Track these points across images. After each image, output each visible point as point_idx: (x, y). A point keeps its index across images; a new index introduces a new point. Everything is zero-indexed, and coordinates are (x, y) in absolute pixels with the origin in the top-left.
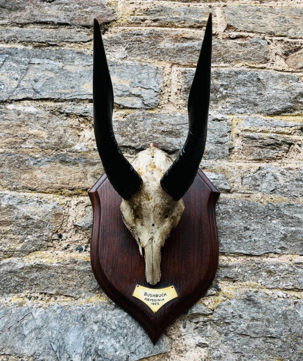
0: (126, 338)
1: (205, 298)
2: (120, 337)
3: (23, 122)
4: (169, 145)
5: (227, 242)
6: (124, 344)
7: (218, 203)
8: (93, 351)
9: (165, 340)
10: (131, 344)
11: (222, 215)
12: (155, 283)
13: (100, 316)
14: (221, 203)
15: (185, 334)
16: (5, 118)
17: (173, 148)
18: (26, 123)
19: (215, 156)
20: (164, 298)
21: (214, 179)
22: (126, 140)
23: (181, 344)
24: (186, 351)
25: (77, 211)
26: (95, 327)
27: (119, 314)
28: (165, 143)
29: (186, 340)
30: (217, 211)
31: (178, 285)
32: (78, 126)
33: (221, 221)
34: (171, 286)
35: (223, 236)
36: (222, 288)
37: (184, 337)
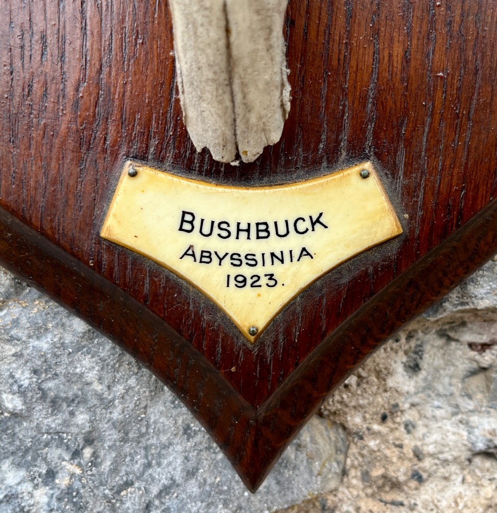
0: (87, 452)
2: (54, 453)
6: (77, 485)
9: (313, 441)
10: (118, 480)
12: (252, 151)
15: (416, 400)
20: (311, 241)
23: (392, 453)
24: (419, 479)
27: (39, 331)
29: (421, 430)
31: (401, 159)
34: (355, 170)
37: (410, 415)
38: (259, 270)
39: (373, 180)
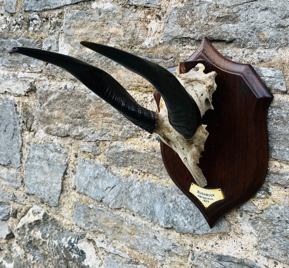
0: (192, 217)
1: (254, 199)
2: (188, 216)
3: (104, 21)
4: (225, 35)
5: (280, 149)
6: (191, 221)
7: (272, 107)
8: (170, 221)
9: (224, 223)
10: (196, 222)
11: (275, 120)
12: (203, 186)
13: (173, 197)
14: (275, 107)
15: (242, 221)
16: (92, 19)
17: (229, 37)
18: (106, 22)
19: (277, 44)
20: (213, 197)
21: (270, 77)
22: (185, 31)
23: (238, 229)
24: (243, 234)
25: (152, 107)
26: (171, 205)
27: (186, 199)
28: (221, 32)
29: (242, 226)
30: (271, 116)
31: (224, 189)
32: (145, 18)
33: (275, 126)
34: (218, 189)
35: (277, 142)
36: (272, 193)
37: (241, 223)
38: (207, 200)
39: (220, 191)
